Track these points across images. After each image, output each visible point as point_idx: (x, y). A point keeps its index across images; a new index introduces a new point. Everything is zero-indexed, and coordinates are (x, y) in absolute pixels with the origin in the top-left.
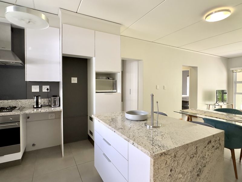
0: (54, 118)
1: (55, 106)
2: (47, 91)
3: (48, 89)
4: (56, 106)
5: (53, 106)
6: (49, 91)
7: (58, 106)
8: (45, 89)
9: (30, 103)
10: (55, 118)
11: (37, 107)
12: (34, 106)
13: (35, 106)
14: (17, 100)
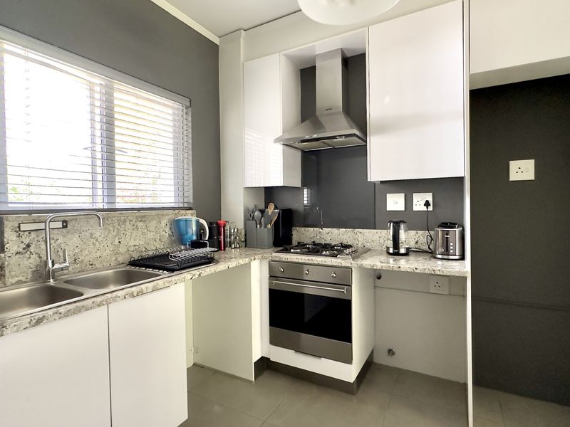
0: (447, 292)
1: (445, 257)
2: (424, 208)
3: (427, 201)
4: (451, 257)
5: (440, 256)
6: (431, 208)
7: (457, 257)
8: (420, 201)
9: (382, 241)
10: (450, 295)
11: (396, 254)
12: (388, 248)
13: (391, 251)
14: (356, 230)
